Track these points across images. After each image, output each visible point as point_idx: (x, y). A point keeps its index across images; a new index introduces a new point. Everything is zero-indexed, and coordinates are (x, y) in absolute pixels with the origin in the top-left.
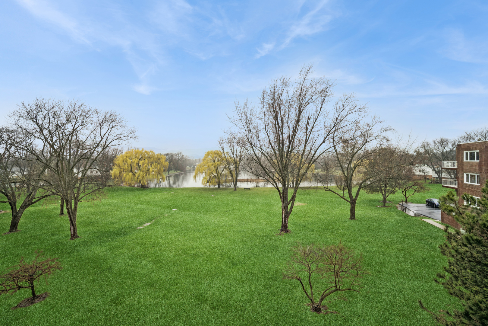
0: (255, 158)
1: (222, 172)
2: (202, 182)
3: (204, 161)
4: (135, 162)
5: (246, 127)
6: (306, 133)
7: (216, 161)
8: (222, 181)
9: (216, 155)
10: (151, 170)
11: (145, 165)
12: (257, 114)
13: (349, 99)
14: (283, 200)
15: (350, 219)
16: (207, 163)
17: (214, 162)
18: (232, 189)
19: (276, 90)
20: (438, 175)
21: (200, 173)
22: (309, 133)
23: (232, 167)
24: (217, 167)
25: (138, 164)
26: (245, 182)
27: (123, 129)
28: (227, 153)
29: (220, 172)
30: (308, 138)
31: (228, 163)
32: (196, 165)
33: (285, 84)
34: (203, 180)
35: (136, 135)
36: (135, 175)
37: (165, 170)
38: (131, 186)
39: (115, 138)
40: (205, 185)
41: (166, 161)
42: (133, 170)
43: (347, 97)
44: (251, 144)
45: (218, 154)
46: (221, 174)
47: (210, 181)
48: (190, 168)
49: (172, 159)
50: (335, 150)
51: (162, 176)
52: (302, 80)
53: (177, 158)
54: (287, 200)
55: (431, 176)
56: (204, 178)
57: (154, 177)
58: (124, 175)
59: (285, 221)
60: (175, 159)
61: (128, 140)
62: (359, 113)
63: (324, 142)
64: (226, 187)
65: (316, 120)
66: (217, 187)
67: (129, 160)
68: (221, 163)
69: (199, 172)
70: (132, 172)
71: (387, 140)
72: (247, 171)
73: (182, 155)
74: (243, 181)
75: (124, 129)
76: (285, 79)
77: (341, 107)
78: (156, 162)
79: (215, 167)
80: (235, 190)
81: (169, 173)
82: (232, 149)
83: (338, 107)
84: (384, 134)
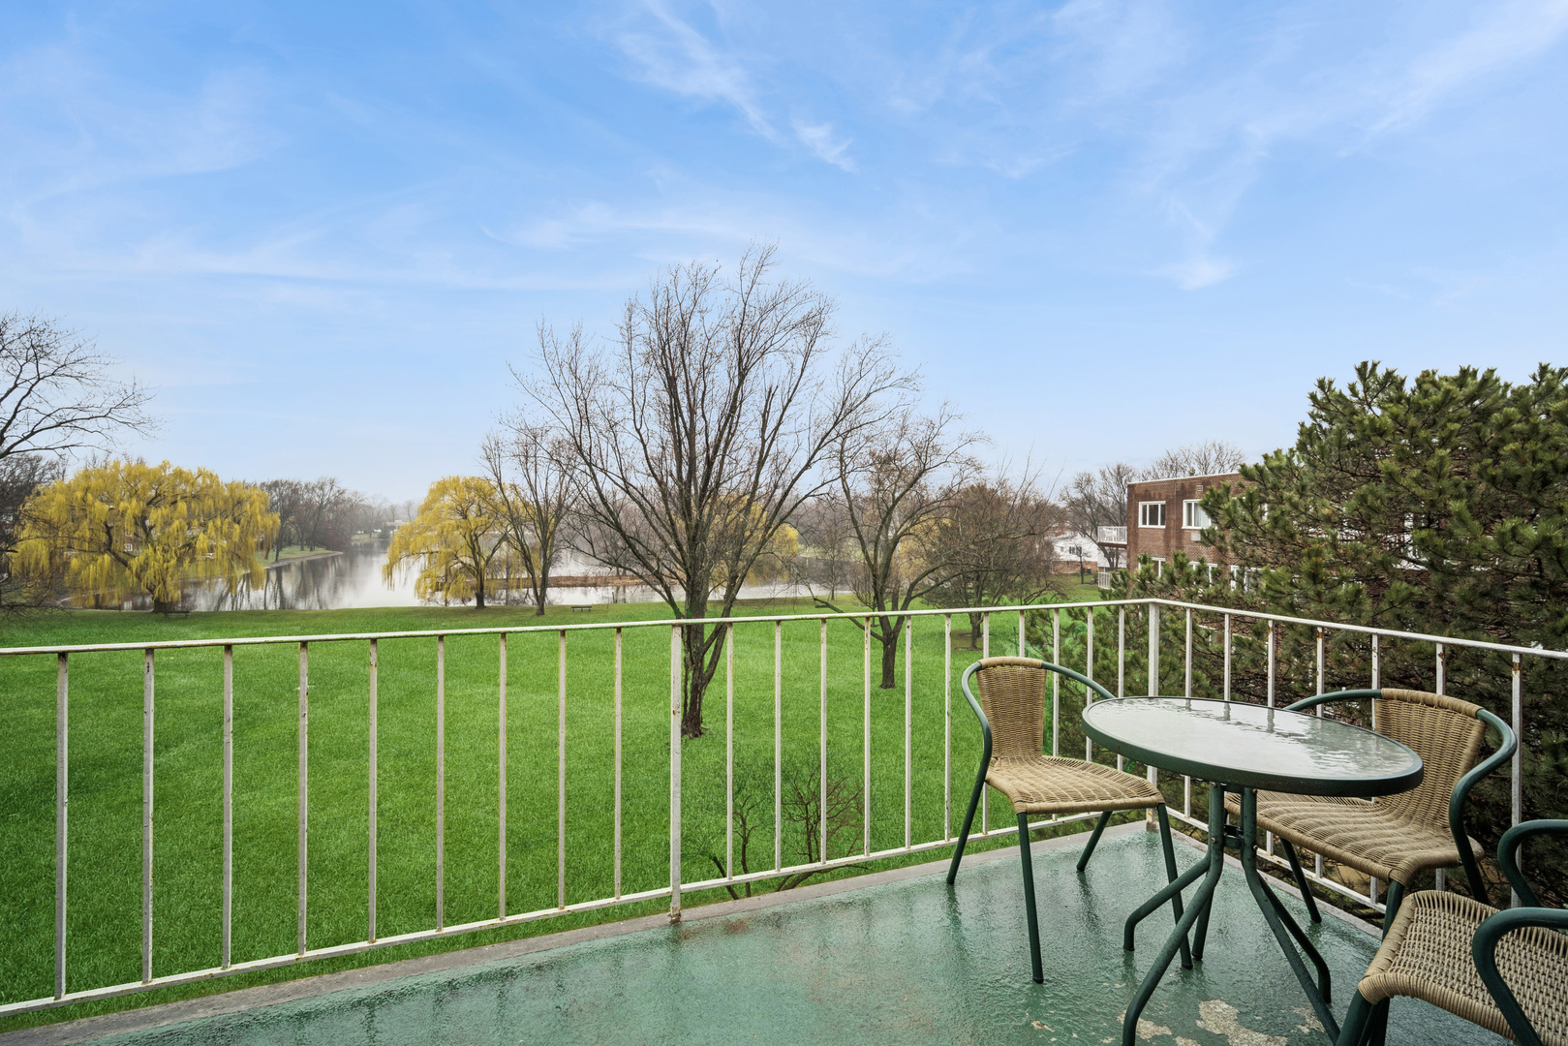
0: (602, 508)
1: (494, 551)
2: (418, 587)
3: (427, 512)
4: (129, 511)
5: (573, 409)
6: (763, 437)
7: (472, 515)
8: (493, 585)
9: (473, 494)
10: (202, 542)
11: (176, 523)
12: (609, 372)
13: (876, 349)
14: (689, 639)
15: (881, 686)
16: (438, 518)
17: (465, 517)
18: (529, 610)
19: (674, 302)
20: (1109, 561)
21: (408, 556)
22: (770, 438)
23: (531, 537)
24: (475, 535)
25: (141, 520)
26: (575, 586)
27: (89, 389)
28: (514, 487)
29: (487, 553)
30: (765, 451)
31: (516, 522)
32: (393, 528)
33: (700, 285)
34: (419, 580)
35: (145, 415)
36: (125, 564)
37: (265, 546)
38: (101, 608)
39: (50, 422)
40: (429, 600)
41: (271, 509)
42: (116, 546)
43: (870, 343)
44: (589, 464)
45: (478, 490)
46: (489, 559)
47: (446, 586)
48: (367, 536)
49: (294, 503)
50: (845, 491)
51: (251, 568)
52: (747, 283)
53: (317, 499)
54: (702, 639)
55: (1096, 563)
56: (426, 574)
57: (217, 570)
58: (75, 563)
59: (693, 703)
60: (309, 504)
61: (110, 433)
62: (901, 390)
63: (808, 466)
64: (507, 603)
65: (790, 401)
66: (476, 605)
67: (98, 504)
68: (491, 520)
69: (404, 553)
70: (114, 554)
71: (978, 469)
72: (578, 549)
73: (335, 489)
74: (568, 583)
75: (95, 390)
76: (703, 271)
77: (856, 369)
78: (224, 514)
79: (467, 536)
80: (538, 615)
81: (282, 555)
82: (532, 474)
83: (847, 370)
84: (966, 451)
